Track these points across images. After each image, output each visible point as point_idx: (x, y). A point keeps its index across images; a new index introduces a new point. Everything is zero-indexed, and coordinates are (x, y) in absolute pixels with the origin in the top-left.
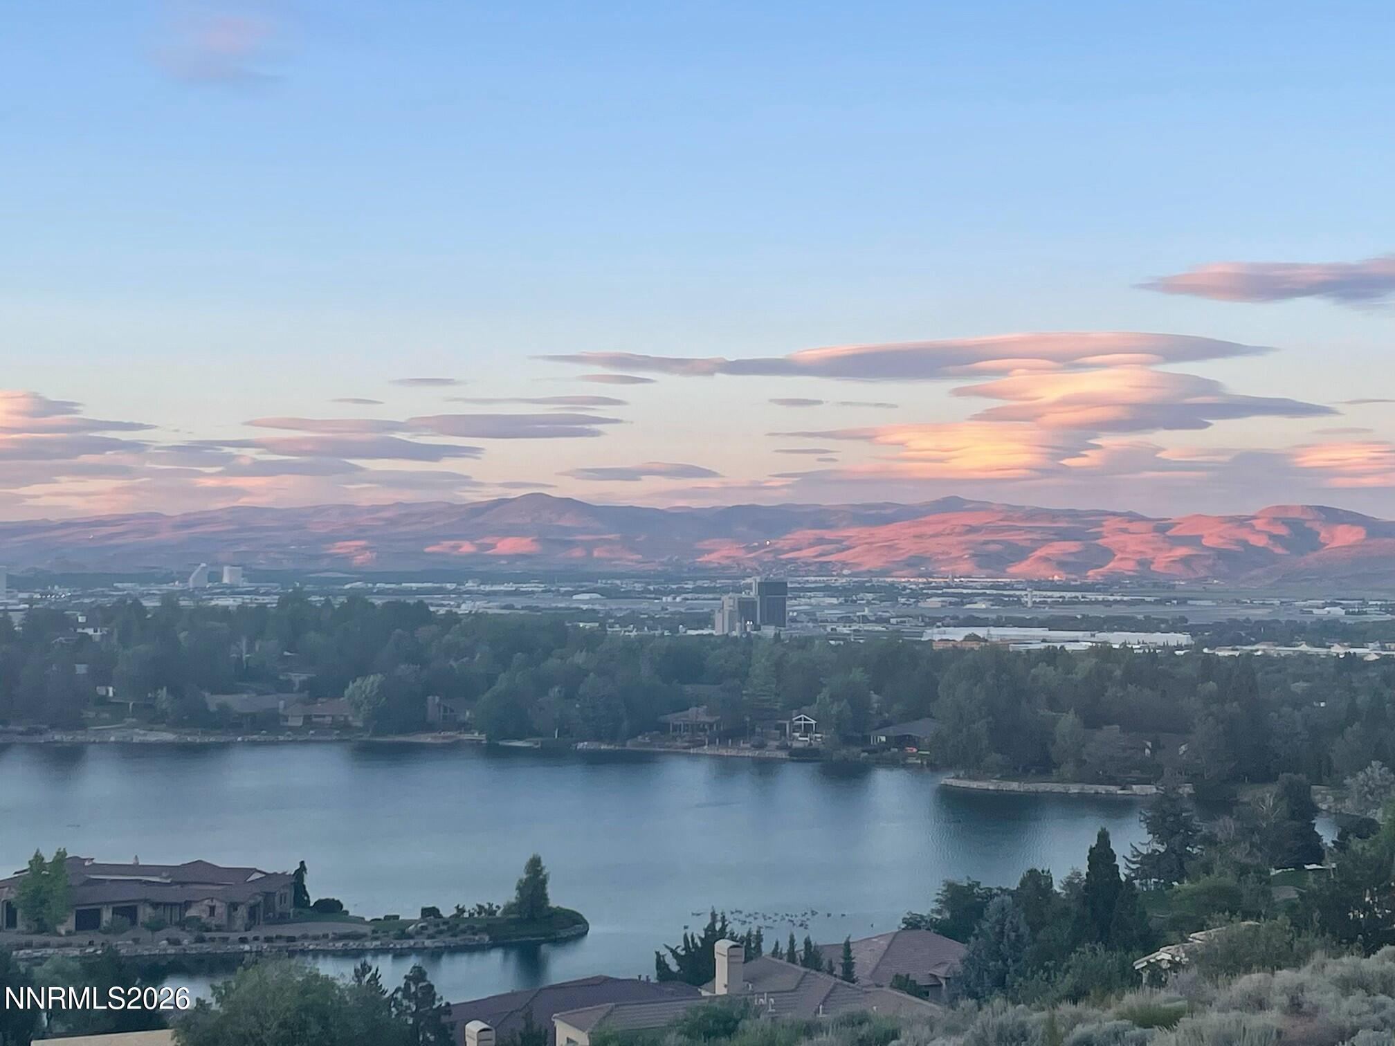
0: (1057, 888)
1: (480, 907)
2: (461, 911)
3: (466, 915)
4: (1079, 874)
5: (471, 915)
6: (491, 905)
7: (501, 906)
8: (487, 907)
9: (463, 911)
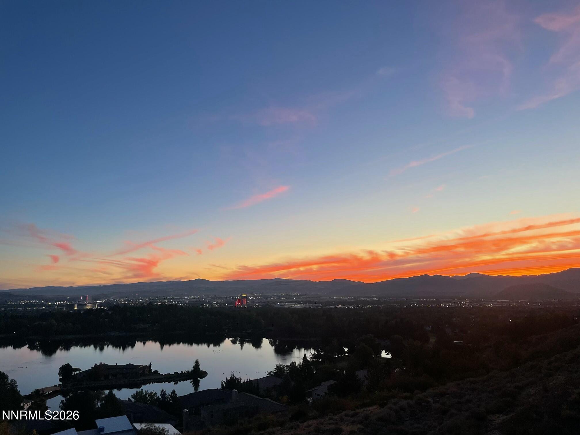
0: (297, 365)
1: (186, 371)
2: (182, 372)
3: (183, 373)
4: (301, 363)
5: (184, 373)
6: (188, 371)
7: (190, 370)
8: (187, 371)
9: (183, 372)
